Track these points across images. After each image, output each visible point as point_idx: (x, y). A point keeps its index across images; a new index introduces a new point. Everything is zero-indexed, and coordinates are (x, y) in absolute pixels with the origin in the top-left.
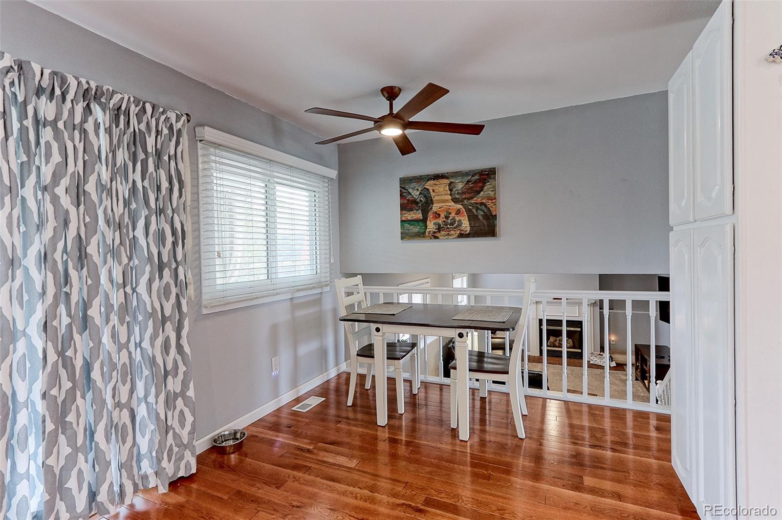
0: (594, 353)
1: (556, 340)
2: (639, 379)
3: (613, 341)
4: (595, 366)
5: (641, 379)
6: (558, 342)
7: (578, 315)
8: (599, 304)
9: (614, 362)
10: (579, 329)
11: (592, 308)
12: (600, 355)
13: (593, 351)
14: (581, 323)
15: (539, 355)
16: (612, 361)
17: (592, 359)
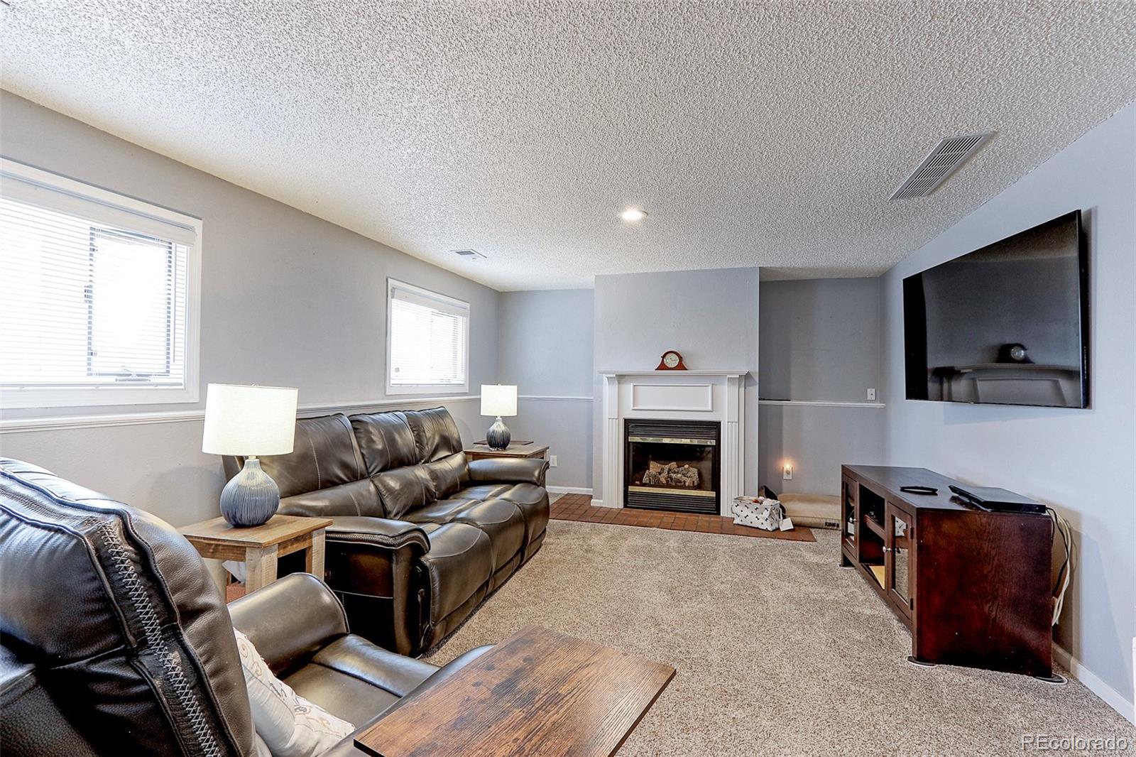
0: (746, 497)
1: (663, 469)
2: (854, 560)
3: (788, 473)
4: (743, 531)
5: (861, 561)
6: (665, 474)
7: (710, 409)
8: (757, 379)
9: (788, 521)
10: (714, 442)
11: (742, 390)
12: (756, 501)
13: (741, 494)
14: (717, 426)
15: (621, 505)
16: (784, 517)
17: (739, 513)
